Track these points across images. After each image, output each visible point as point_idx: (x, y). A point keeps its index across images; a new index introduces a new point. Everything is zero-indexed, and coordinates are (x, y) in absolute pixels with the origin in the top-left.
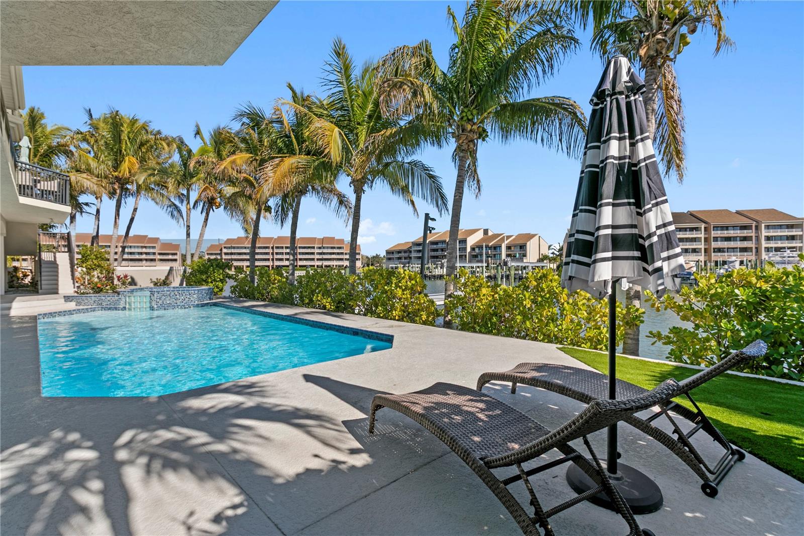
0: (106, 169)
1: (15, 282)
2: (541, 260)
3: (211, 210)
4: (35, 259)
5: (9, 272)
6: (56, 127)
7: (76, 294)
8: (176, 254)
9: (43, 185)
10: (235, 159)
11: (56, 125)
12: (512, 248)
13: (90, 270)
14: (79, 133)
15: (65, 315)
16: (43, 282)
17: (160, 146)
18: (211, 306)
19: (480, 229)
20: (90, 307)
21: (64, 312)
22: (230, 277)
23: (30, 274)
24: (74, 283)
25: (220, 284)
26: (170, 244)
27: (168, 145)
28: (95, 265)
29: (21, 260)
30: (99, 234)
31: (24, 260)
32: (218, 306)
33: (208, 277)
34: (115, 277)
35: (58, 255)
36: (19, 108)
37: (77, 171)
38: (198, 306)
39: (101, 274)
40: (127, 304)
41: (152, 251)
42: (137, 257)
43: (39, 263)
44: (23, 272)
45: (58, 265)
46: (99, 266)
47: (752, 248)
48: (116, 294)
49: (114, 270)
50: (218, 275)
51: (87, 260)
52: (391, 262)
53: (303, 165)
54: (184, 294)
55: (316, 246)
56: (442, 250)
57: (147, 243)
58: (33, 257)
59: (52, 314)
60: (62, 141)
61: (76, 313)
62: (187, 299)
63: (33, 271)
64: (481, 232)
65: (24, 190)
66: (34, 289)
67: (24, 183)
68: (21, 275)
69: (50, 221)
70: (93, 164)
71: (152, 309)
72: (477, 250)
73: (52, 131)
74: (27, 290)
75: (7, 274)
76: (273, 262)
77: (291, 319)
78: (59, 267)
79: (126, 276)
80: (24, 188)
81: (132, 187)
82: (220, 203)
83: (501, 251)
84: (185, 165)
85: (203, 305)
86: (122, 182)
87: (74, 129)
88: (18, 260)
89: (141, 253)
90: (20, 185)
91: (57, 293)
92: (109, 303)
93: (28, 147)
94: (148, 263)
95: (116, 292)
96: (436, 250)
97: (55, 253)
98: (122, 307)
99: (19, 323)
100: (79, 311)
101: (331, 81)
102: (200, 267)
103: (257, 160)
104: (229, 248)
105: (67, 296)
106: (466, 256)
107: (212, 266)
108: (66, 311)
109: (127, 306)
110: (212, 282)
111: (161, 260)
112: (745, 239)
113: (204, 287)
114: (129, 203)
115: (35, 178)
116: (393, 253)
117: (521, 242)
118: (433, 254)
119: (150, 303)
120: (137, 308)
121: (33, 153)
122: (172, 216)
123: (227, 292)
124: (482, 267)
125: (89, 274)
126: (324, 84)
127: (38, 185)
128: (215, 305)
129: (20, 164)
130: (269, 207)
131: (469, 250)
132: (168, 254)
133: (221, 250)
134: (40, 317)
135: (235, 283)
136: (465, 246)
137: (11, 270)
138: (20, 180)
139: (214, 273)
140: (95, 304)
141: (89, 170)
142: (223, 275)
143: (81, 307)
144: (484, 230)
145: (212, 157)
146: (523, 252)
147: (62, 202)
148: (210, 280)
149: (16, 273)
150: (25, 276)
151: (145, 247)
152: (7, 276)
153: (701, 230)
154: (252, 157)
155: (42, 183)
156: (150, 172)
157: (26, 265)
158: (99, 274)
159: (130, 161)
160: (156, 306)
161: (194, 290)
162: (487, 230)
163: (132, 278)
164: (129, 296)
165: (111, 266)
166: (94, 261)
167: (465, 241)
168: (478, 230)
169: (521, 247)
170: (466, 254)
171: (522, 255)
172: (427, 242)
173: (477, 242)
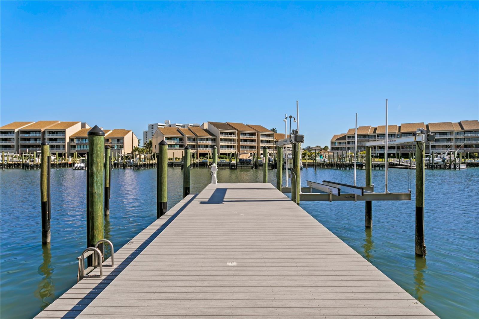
2: (134, 151)
12: (110, 141)
19: (78, 122)
47: (256, 146)
56: (36, 139)
64: (79, 125)
72: (76, 141)
96: (28, 139)
106: (64, 146)
112: (252, 141)
117: (119, 136)
118: (24, 143)
131: (67, 140)
136: (64, 137)
144: (82, 123)
146: (121, 144)
153: (235, 135)
162: (85, 123)
167: (64, 132)
168: (76, 123)
169: (118, 140)
170: (64, 144)
171: (119, 146)
172: (16, 130)
173: (76, 134)
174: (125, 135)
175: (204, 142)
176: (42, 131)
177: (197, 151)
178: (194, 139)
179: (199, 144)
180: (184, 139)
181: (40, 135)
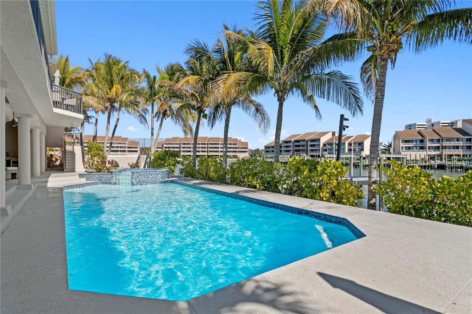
0: (102, 93)
1: (51, 164)
3: (164, 118)
4: (62, 149)
5: (48, 158)
6: (75, 68)
7: (86, 173)
8: (137, 148)
9: (68, 102)
10: (188, 79)
11: (74, 66)
12: (353, 145)
13: (93, 156)
14: (88, 71)
15: (79, 187)
16: (66, 164)
17: (134, 77)
18: (169, 182)
19: (330, 132)
20: (95, 181)
21: (79, 185)
22: (178, 162)
23: (59, 159)
24: (84, 165)
25: (173, 167)
26: (134, 142)
27: (139, 77)
28: (96, 154)
29: (55, 150)
30: (97, 135)
31: (56, 150)
32: (174, 183)
33: (165, 163)
34: (107, 161)
35: (75, 147)
36: (55, 54)
37: (86, 95)
38: (161, 182)
39: (99, 159)
40: (117, 180)
41: (124, 145)
42: (116, 149)
43: (64, 152)
44: (55, 158)
45: (75, 153)
46: (98, 154)
48: (110, 174)
49: (106, 157)
50: (171, 161)
51: (91, 151)
52: (268, 153)
53: (244, 78)
54: (153, 174)
55: (220, 143)
56: (303, 146)
57: (121, 141)
58: (61, 148)
59: (72, 187)
60: (78, 76)
61: (86, 186)
62: (154, 178)
63: (61, 157)
64: (331, 134)
65: (56, 104)
66: (61, 168)
67: (56, 100)
68: (54, 160)
69: (71, 125)
70: (95, 90)
71: (133, 184)
72: (327, 146)
73: (72, 70)
74: (58, 169)
75: (47, 159)
76: (208, 153)
77: (235, 196)
78: (76, 155)
79: (113, 161)
80: (56, 103)
81: (117, 105)
82: (169, 114)
83: (345, 147)
84: (151, 87)
85: (165, 182)
86: (111, 101)
87: (85, 68)
88: (53, 150)
89: (118, 147)
90: (54, 101)
91: (74, 171)
92: (106, 179)
93: (59, 77)
94: (122, 153)
95: (110, 172)
96: (299, 146)
97: (73, 146)
98: (114, 182)
99: (52, 193)
100: (88, 184)
101: (263, 15)
102: (160, 156)
103: (202, 80)
104: (167, 144)
105: (81, 174)
106: (319, 150)
107: (167, 155)
108: (80, 185)
109: (117, 182)
110: (167, 166)
111: (129, 151)
113: (164, 170)
114: (115, 115)
115: (63, 97)
116: (269, 148)
117: (360, 141)
118: (297, 148)
119: (132, 180)
120: (123, 183)
121: (63, 82)
122: (141, 122)
123: (177, 173)
124: (333, 158)
125: (92, 159)
126: (257, 18)
127: (65, 101)
128: (172, 182)
129: (54, 86)
130: (206, 114)
131: (321, 146)
132: (133, 148)
133: (163, 145)
134: (65, 188)
135: (183, 167)
136: (319, 143)
137: (49, 156)
138: (54, 98)
139: (169, 160)
140: (97, 180)
141: (93, 94)
142: (175, 161)
143: (89, 182)
144: (333, 132)
145: (167, 83)
146: (361, 148)
147: (79, 112)
148: (166, 165)
149: (52, 158)
150: (57, 160)
151: (120, 143)
152: (47, 160)
154: (199, 78)
155: (67, 100)
156: (130, 92)
157: (57, 153)
158: (98, 160)
159: (116, 87)
160: (135, 182)
161: (159, 172)
162: (335, 132)
163: (116, 163)
164: (118, 175)
165: (105, 155)
166: (95, 151)
167: (319, 140)
168: (328, 132)
169: (359, 144)
170: (319, 148)
171: (360, 149)
172: (292, 140)
173: (328, 141)
174: (365, 140)
175: (454, 142)
176: (306, 140)
177: (442, 153)
178: (438, 141)
179: (444, 145)
180: (425, 141)
181: (305, 143)
